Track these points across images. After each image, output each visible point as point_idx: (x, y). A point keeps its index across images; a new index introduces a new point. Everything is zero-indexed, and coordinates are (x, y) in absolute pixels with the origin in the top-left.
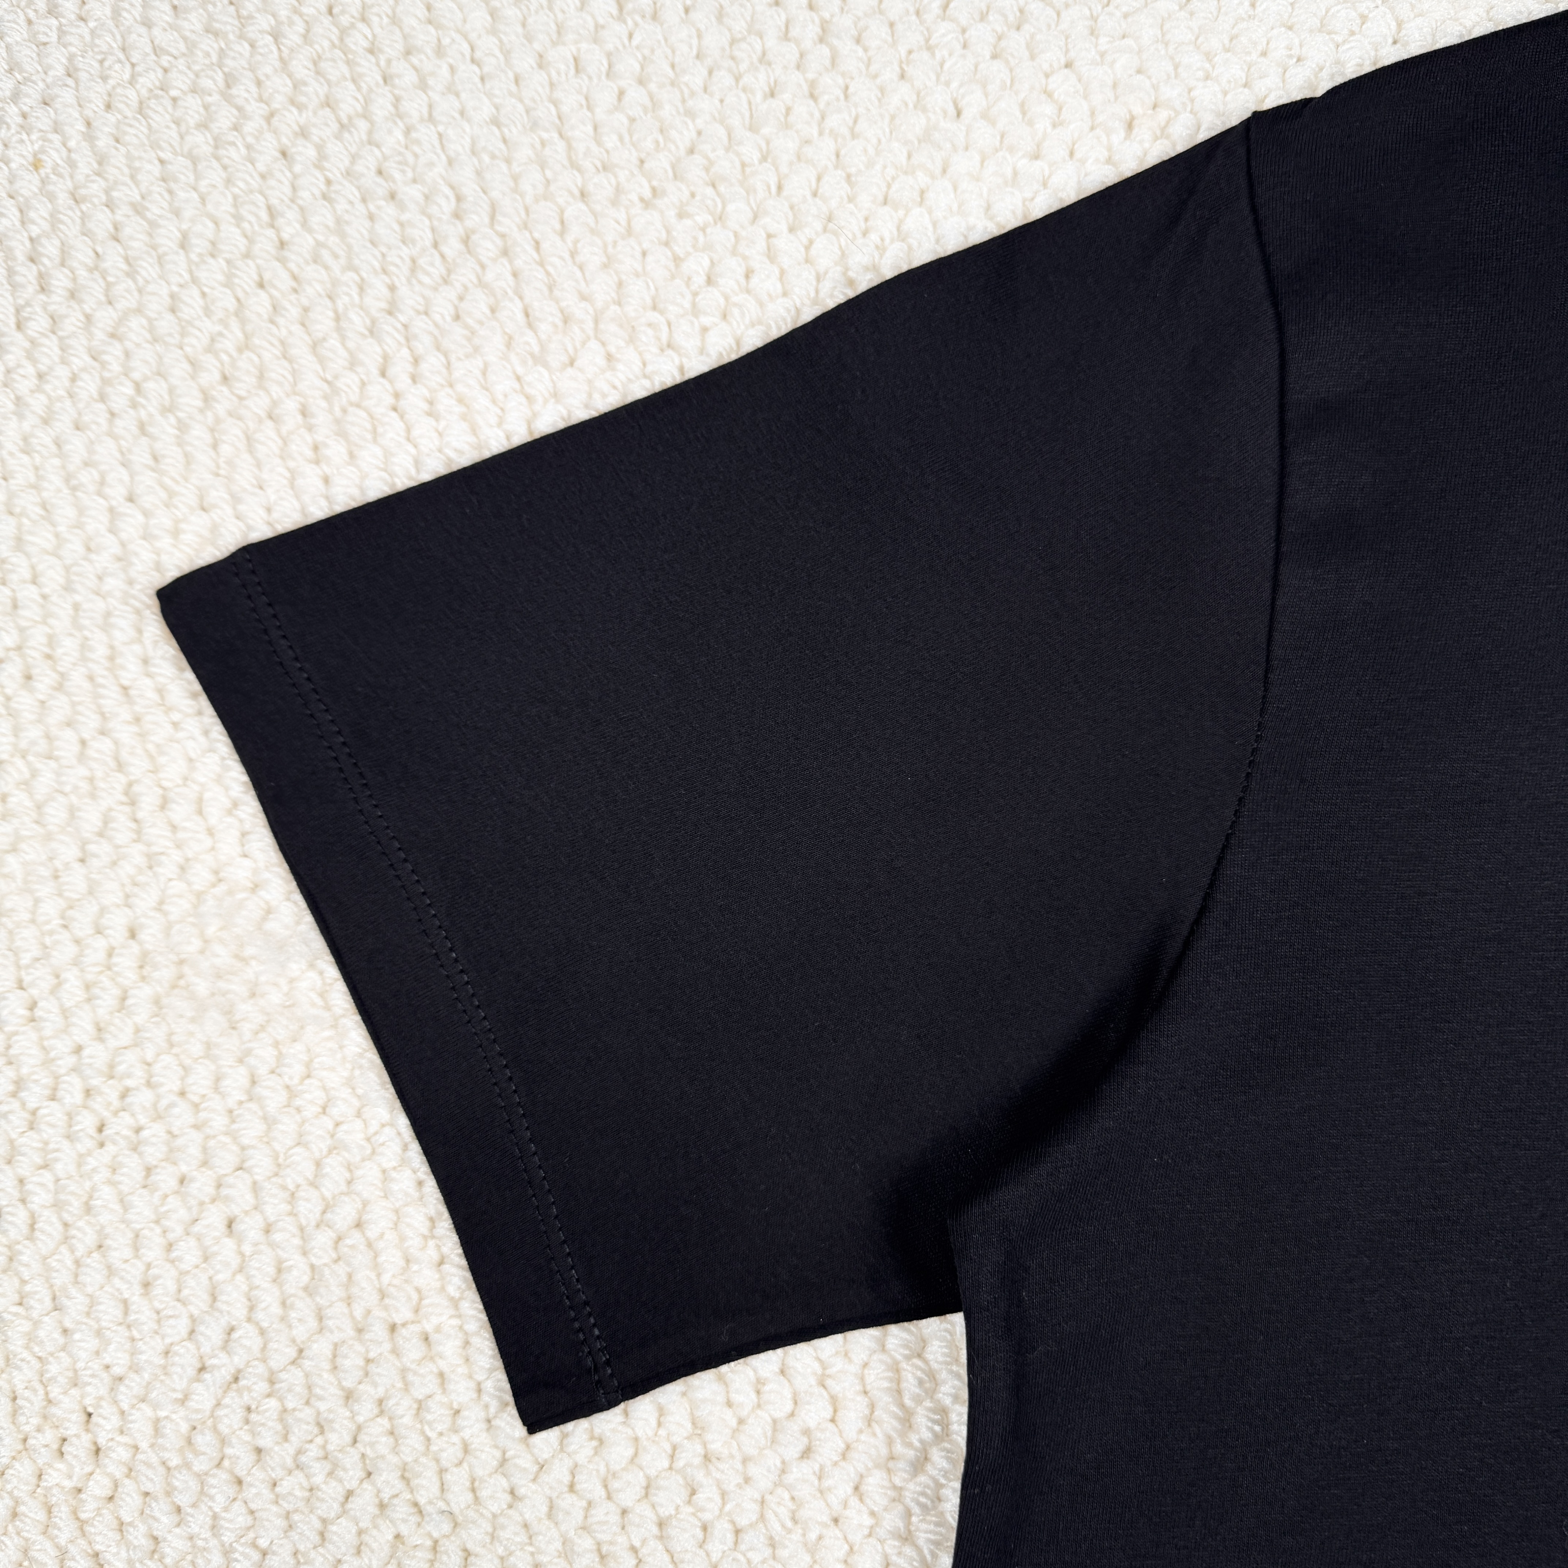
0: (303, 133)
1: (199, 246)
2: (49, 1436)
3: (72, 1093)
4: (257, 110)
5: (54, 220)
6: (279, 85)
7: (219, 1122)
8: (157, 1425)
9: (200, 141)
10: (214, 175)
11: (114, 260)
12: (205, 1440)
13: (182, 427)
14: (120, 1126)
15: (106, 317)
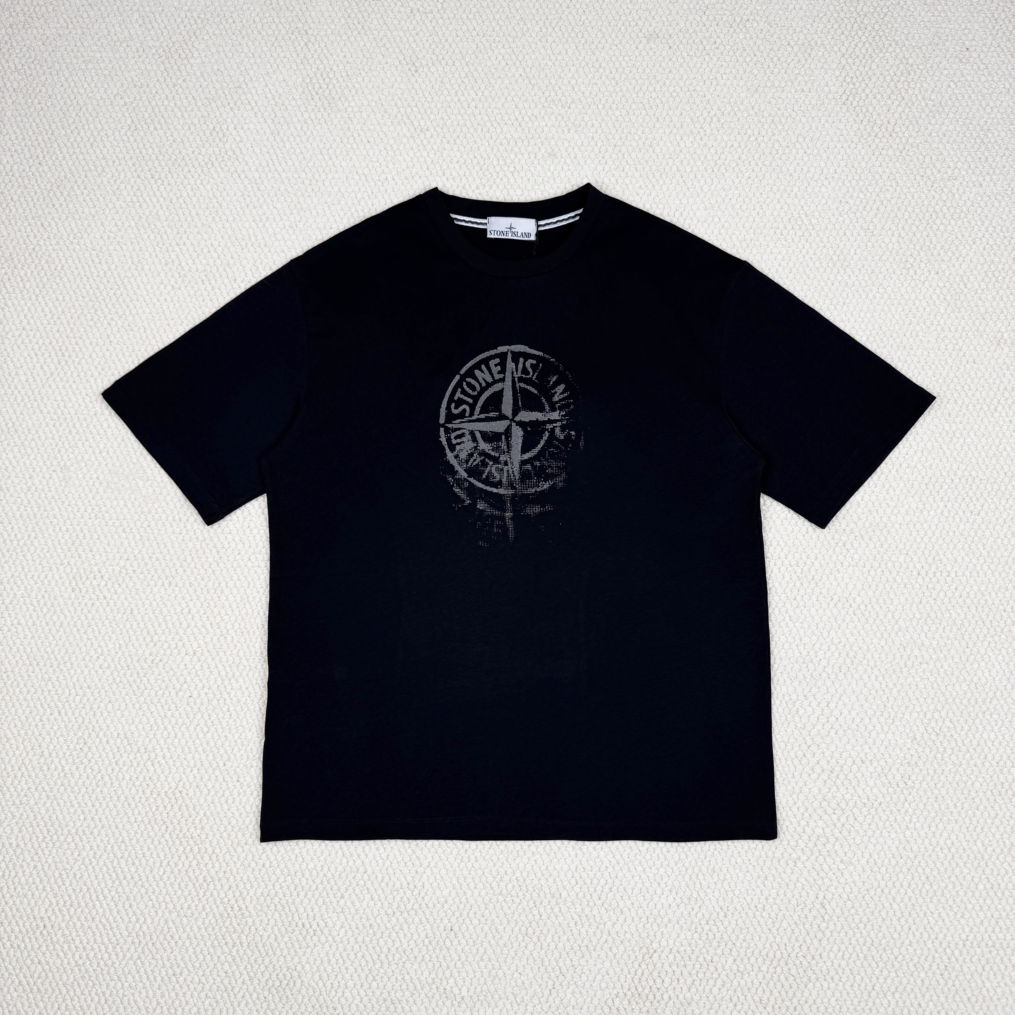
0: (112, 319)
1: (94, 344)
2: (92, 575)
3: (89, 510)
4: (102, 316)
5: (64, 342)
6: (106, 310)
7: (119, 511)
8: (113, 570)
9: (91, 323)
10: (95, 330)
11: (77, 349)
12: (123, 571)
13: (95, 380)
14: (100, 515)
15: (77, 360)
